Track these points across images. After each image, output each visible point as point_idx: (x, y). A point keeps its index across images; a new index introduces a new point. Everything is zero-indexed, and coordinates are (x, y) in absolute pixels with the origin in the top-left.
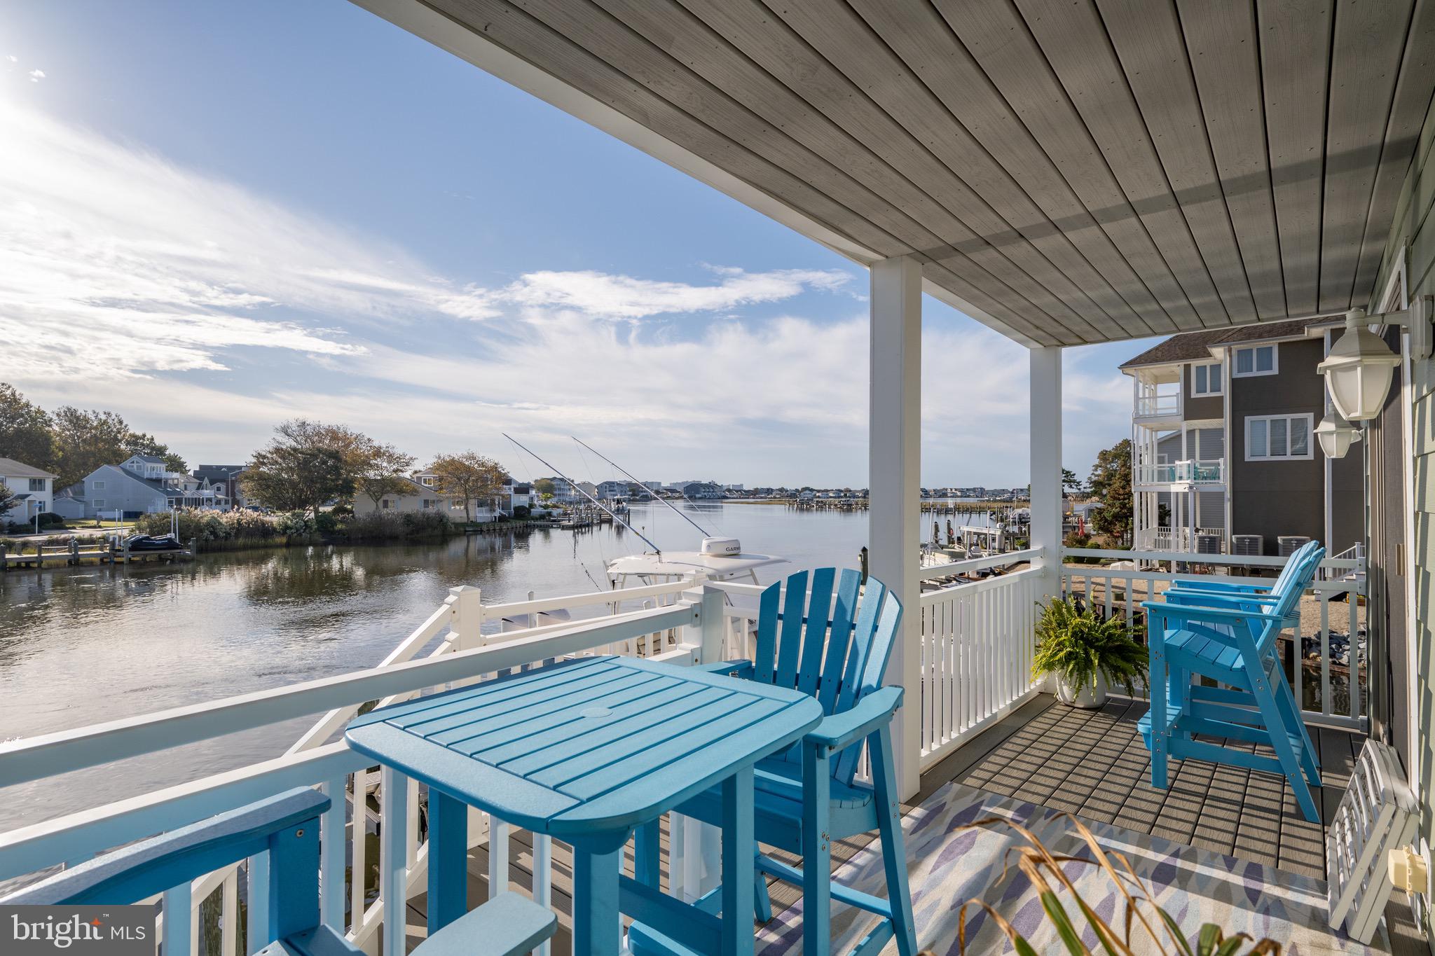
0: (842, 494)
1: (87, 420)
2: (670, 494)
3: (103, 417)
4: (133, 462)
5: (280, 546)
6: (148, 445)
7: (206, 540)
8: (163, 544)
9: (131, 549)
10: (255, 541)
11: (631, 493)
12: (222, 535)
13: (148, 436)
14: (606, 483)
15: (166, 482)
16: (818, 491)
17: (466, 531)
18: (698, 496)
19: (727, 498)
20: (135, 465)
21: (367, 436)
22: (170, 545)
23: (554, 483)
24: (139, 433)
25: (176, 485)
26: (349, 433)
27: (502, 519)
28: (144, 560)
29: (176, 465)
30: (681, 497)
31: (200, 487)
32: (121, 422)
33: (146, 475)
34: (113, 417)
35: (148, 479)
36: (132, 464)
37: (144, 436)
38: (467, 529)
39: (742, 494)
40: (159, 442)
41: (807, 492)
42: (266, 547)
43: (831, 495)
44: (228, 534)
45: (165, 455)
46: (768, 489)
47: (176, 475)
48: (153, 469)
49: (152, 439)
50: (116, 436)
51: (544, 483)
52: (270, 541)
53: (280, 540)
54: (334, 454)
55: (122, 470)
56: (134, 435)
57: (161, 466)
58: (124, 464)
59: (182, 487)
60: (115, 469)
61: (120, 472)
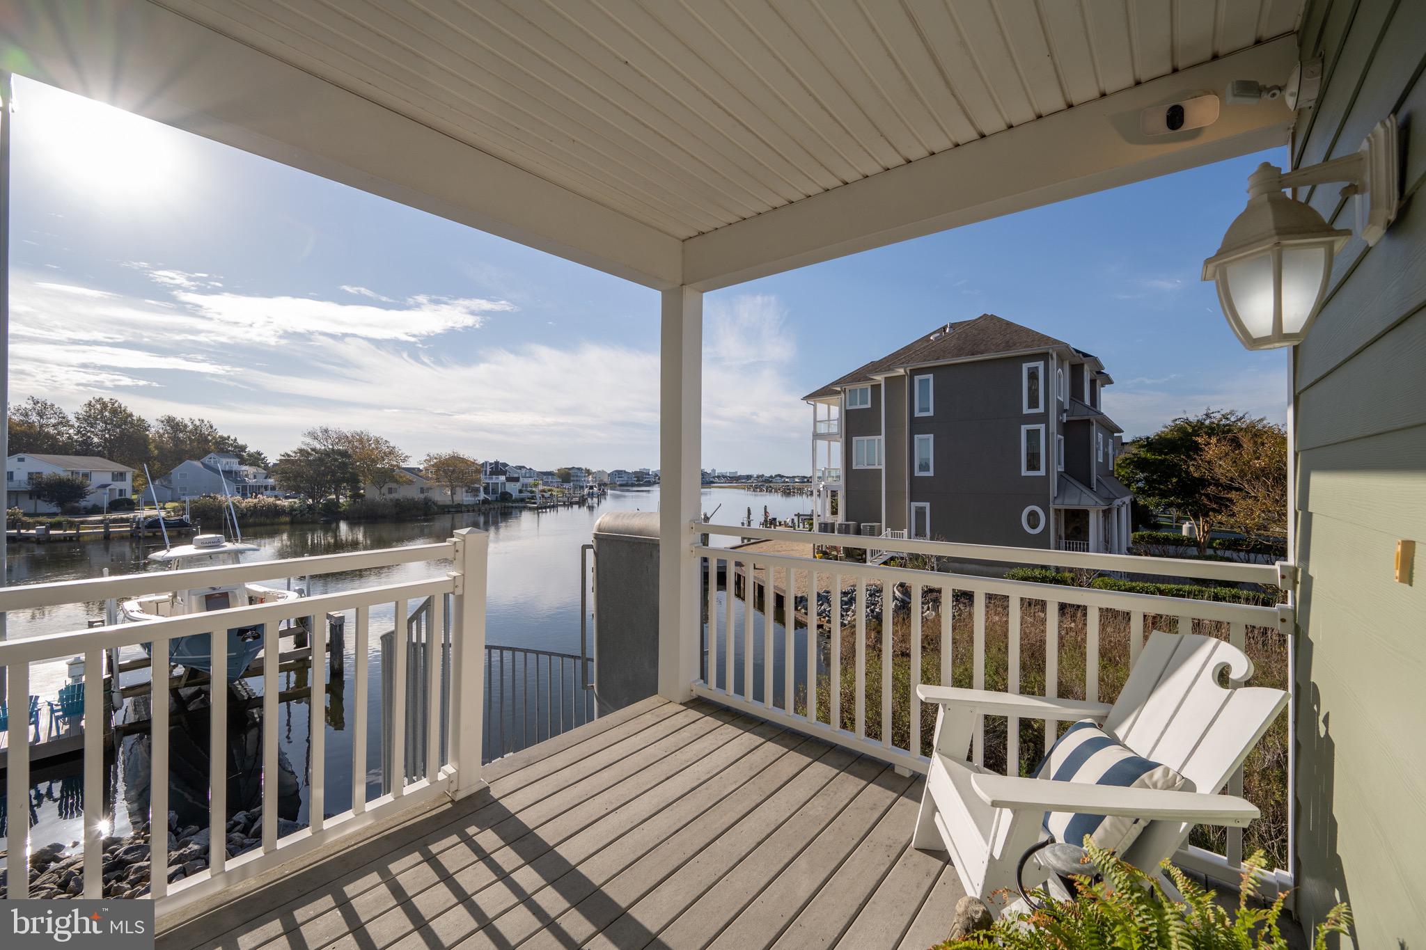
0: (806, 480)
1: (186, 426)
3: (198, 423)
4: (211, 458)
5: (285, 523)
6: (232, 445)
8: (174, 524)
10: (263, 520)
11: (636, 479)
13: (232, 437)
14: (616, 471)
15: (236, 474)
16: (787, 477)
17: (450, 511)
19: (714, 483)
20: (212, 460)
21: (385, 439)
22: (180, 524)
24: (225, 435)
25: (246, 476)
27: (485, 501)
29: (256, 459)
32: (211, 427)
33: (222, 468)
34: (206, 422)
35: (221, 471)
36: (210, 459)
37: (229, 437)
39: (728, 480)
40: (241, 442)
41: (778, 478)
42: (273, 524)
43: (797, 480)
44: (244, 515)
45: (245, 452)
46: (748, 476)
47: (244, 468)
48: (227, 463)
49: (236, 440)
50: (205, 437)
51: (564, 471)
52: (279, 519)
53: (287, 519)
54: (344, 454)
55: (202, 463)
56: (221, 437)
57: (237, 461)
58: (206, 460)
59: (252, 477)
60: (197, 464)
61: (201, 465)
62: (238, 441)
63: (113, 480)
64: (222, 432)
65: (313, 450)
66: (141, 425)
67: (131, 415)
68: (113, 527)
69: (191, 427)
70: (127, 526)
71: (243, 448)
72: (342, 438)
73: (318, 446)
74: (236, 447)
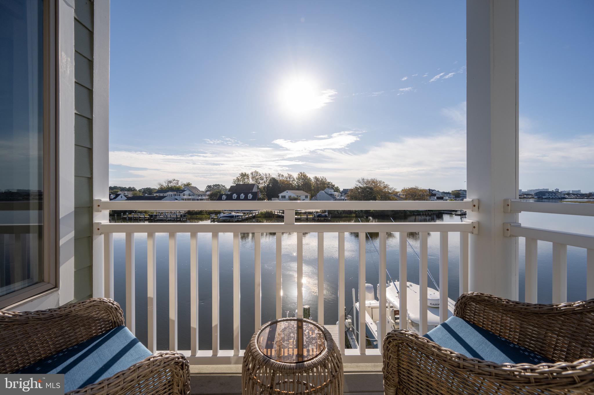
2: (526, 196)
3: (322, 178)
5: (354, 217)
7: (336, 214)
8: (324, 216)
9: (317, 217)
10: (346, 215)
12: (340, 213)
13: (331, 182)
15: (333, 195)
17: (414, 214)
18: (543, 197)
21: (383, 181)
22: (326, 216)
23: (460, 192)
24: (329, 182)
25: (336, 195)
26: (378, 180)
28: (321, 219)
29: (337, 190)
30: (533, 198)
31: (341, 196)
32: (326, 179)
33: (329, 193)
34: (324, 178)
35: (330, 194)
36: (327, 190)
38: (415, 213)
40: (333, 184)
42: (350, 217)
44: (341, 213)
47: (336, 193)
48: (331, 191)
50: (324, 183)
51: (455, 192)
52: (351, 215)
53: (354, 215)
54: (371, 189)
55: (325, 192)
56: (328, 182)
57: (333, 190)
58: (325, 190)
59: (337, 196)
60: (323, 192)
61: (324, 192)
62: (333, 183)
63: (305, 198)
64: (328, 181)
65: (360, 187)
66: (309, 180)
67: (307, 177)
68: (309, 216)
69: (320, 179)
70: (311, 216)
71: (334, 186)
72: (368, 182)
73: (361, 186)
74: (332, 185)
